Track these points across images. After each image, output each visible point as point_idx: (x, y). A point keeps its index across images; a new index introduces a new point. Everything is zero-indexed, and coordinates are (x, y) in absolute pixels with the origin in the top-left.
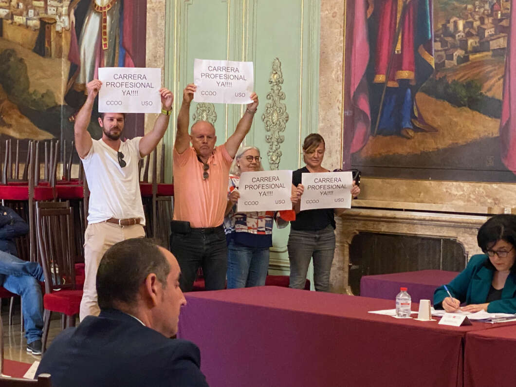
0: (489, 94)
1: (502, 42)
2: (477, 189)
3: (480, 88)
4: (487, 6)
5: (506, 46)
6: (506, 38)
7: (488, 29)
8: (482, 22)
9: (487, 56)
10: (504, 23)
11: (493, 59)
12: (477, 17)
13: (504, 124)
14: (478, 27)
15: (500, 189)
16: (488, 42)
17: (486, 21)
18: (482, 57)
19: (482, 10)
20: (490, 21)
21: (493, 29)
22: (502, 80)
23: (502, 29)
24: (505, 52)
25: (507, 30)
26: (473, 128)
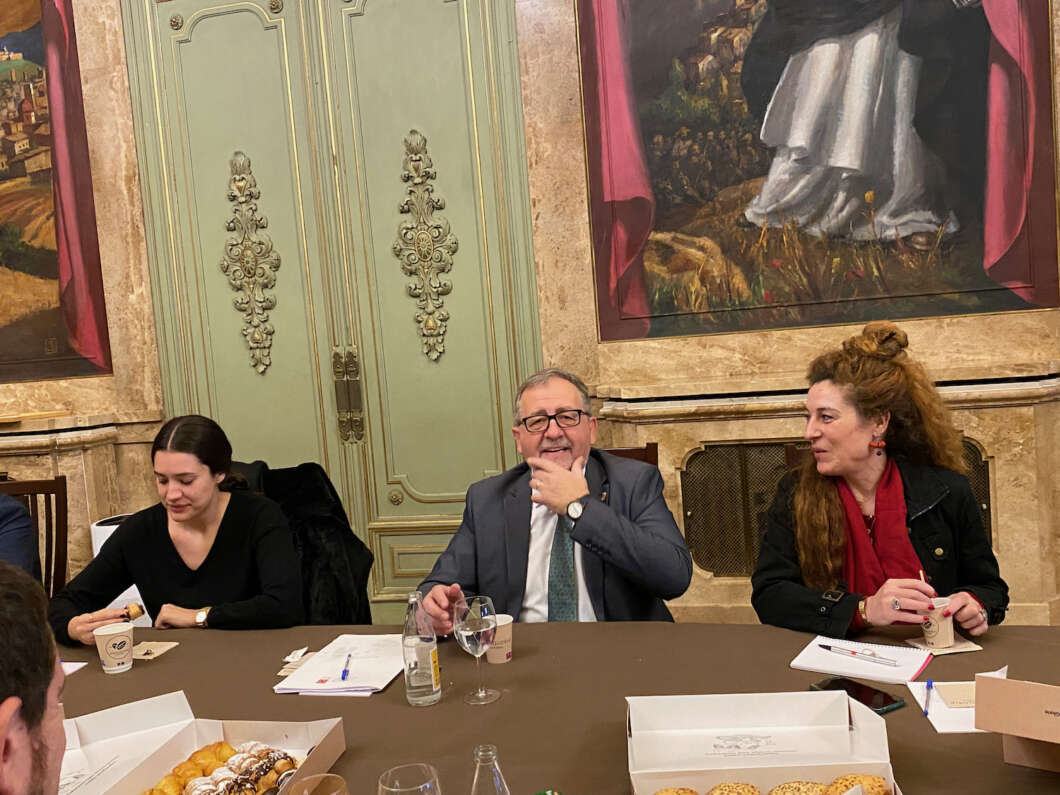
0: (36, 244)
1: (43, 161)
2: (36, 391)
3: (21, 233)
4: (12, 106)
5: (50, 166)
6: (49, 153)
7: (18, 141)
8: (9, 132)
9: (23, 183)
10: (43, 130)
11: (34, 187)
13: (65, 285)
14: (3, 139)
15: (72, 387)
16: (22, 161)
17: (14, 130)
18: (16, 186)
19: (5, 113)
20: (20, 128)
21: (27, 141)
22: (52, 220)
23: (41, 140)
24: (50, 175)
25: (49, 141)
26: (17, 298)
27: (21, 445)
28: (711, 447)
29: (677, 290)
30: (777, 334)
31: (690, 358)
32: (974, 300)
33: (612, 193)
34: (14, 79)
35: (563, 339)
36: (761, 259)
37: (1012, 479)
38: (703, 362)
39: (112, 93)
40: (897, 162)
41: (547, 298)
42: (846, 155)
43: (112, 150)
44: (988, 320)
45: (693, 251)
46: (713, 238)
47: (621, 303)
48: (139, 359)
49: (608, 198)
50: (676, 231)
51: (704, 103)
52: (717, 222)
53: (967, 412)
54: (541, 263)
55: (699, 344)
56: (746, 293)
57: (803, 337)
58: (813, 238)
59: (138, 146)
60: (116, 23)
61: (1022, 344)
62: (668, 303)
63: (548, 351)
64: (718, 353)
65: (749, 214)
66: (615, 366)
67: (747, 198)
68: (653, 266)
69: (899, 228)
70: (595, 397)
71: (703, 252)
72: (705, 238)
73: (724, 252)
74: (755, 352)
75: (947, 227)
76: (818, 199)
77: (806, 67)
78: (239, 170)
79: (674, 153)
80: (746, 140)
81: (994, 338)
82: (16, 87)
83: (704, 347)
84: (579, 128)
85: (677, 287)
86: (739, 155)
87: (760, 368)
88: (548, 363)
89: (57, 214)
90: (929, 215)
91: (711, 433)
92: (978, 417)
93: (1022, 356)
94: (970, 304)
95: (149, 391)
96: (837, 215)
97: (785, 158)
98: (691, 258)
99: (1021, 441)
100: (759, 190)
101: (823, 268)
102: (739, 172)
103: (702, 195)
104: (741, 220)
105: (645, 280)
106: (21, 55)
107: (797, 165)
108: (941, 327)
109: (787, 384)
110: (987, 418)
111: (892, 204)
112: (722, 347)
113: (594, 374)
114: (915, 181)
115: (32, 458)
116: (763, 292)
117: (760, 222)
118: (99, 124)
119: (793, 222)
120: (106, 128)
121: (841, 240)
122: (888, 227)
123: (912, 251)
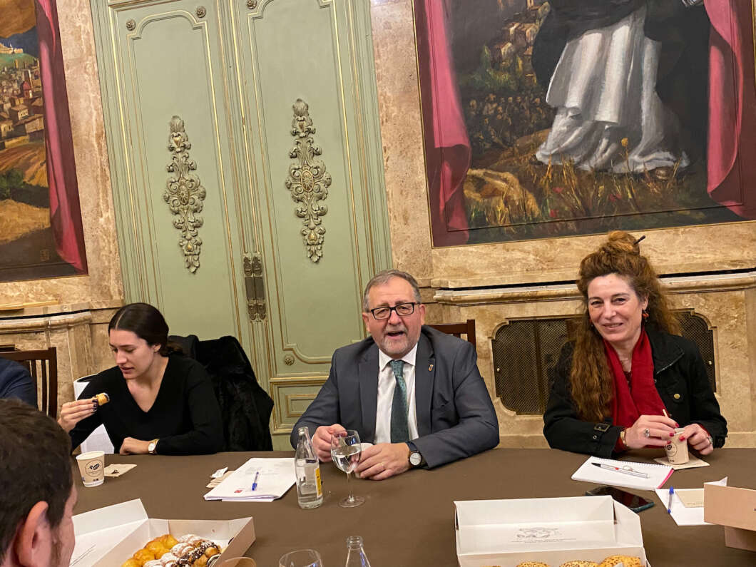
0: (34, 183)
1: (38, 124)
2: (35, 287)
3: (23, 174)
4: (16, 86)
5: (43, 128)
6: (42, 119)
7: (21, 111)
8: (13, 104)
9: (24, 140)
10: (38, 102)
11: (31, 143)
12: (6, 99)
13: (54, 212)
14: (10, 109)
15: (59, 284)
16: (23, 125)
17: (17, 103)
18: (19, 142)
19: (11, 90)
20: (22, 102)
21: (27, 110)
22: (45, 166)
23: (37, 111)
24: (43, 134)
25: (41, 110)
26: (20, 221)
27: (24, 325)
28: (514, 322)
29: (487, 211)
30: (559, 241)
31: (498, 258)
32: (701, 215)
33: (441, 141)
34: (17, 67)
35: (407, 246)
36: (547, 186)
37: (730, 343)
38: (507, 262)
39: (86, 76)
40: (644, 117)
41: (395, 216)
42: (608, 112)
43: (86, 116)
44: (711, 229)
45: (499, 182)
46: (513, 173)
47: (448, 219)
48: (107, 264)
49: (437, 146)
50: (486, 168)
51: (504, 77)
52: (516, 162)
53: (696, 296)
54: (390, 192)
55: (504, 248)
56: (537, 212)
57: (579, 243)
58: (585, 171)
59: (105, 114)
60: (88, 27)
61: (736, 246)
62: (481, 219)
63: (396, 254)
64: (518, 255)
65: (539, 156)
66: (444, 265)
67: (537, 144)
68: (470, 193)
69: (646, 164)
70: (430, 287)
71: (506, 182)
72: (508, 173)
73: (521, 182)
74: (544, 253)
75: (681, 163)
76: (588, 144)
77: (577, 51)
78: (176, 129)
79: (484, 113)
80: (536, 103)
81: (716, 242)
82: (18, 72)
83: (508, 250)
84: (417, 96)
85: (488, 208)
86: (530, 113)
87: (548, 265)
88: (396, 264)
89: (47, 162)
90: (667, 154)
91: (513, 312)
92: (705, 298)
93: (736, 254)
94: (697, 218)
95: (114, 287)
96: (602, 156)
97: (564, 115)
98: (497, 187)
99: (736, 316)
100: (545, 138)
101: (592, 193)
102: (532, 126)
103: (504, 142)
104: (533, 160)
105: (465, 203)
106: (22, 50)
107: (572, 120)
108: (678, 235)
109: (567, 277)
110: (711, 299)
111: (641, 147)
112: (520, 251)
113: (429, 271)
114: (657, 131)
115: (32, 335)
116: (549, 211)
117: (546, 161)
118: (77, 98)
119: (570, 161)
120: (82, 100)
121: (605, 173)
122: (638, 164)
123: (656, 180)
